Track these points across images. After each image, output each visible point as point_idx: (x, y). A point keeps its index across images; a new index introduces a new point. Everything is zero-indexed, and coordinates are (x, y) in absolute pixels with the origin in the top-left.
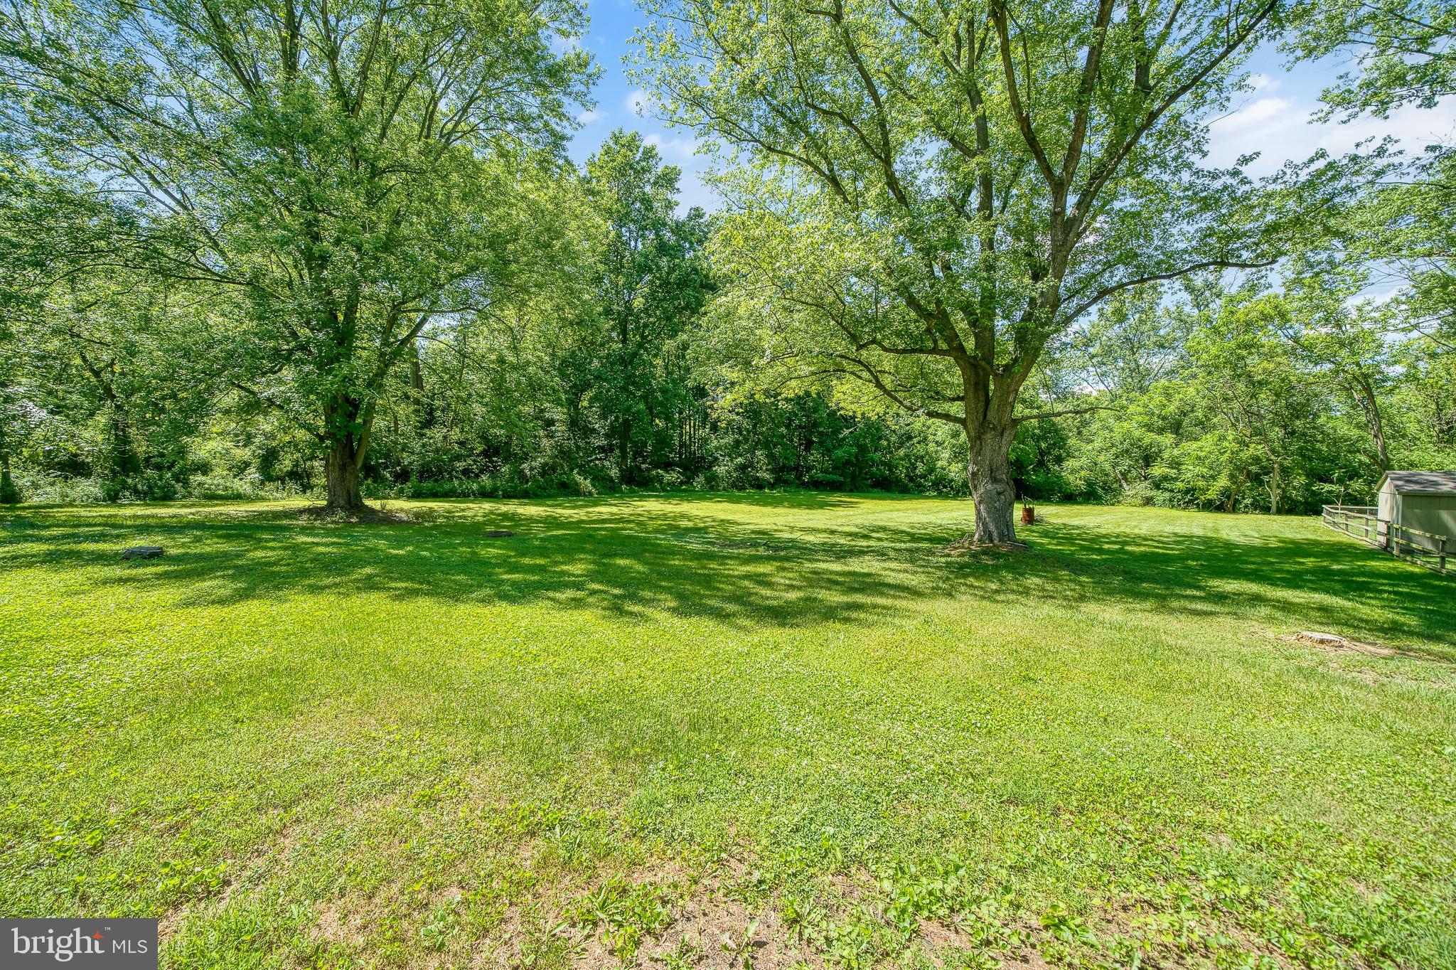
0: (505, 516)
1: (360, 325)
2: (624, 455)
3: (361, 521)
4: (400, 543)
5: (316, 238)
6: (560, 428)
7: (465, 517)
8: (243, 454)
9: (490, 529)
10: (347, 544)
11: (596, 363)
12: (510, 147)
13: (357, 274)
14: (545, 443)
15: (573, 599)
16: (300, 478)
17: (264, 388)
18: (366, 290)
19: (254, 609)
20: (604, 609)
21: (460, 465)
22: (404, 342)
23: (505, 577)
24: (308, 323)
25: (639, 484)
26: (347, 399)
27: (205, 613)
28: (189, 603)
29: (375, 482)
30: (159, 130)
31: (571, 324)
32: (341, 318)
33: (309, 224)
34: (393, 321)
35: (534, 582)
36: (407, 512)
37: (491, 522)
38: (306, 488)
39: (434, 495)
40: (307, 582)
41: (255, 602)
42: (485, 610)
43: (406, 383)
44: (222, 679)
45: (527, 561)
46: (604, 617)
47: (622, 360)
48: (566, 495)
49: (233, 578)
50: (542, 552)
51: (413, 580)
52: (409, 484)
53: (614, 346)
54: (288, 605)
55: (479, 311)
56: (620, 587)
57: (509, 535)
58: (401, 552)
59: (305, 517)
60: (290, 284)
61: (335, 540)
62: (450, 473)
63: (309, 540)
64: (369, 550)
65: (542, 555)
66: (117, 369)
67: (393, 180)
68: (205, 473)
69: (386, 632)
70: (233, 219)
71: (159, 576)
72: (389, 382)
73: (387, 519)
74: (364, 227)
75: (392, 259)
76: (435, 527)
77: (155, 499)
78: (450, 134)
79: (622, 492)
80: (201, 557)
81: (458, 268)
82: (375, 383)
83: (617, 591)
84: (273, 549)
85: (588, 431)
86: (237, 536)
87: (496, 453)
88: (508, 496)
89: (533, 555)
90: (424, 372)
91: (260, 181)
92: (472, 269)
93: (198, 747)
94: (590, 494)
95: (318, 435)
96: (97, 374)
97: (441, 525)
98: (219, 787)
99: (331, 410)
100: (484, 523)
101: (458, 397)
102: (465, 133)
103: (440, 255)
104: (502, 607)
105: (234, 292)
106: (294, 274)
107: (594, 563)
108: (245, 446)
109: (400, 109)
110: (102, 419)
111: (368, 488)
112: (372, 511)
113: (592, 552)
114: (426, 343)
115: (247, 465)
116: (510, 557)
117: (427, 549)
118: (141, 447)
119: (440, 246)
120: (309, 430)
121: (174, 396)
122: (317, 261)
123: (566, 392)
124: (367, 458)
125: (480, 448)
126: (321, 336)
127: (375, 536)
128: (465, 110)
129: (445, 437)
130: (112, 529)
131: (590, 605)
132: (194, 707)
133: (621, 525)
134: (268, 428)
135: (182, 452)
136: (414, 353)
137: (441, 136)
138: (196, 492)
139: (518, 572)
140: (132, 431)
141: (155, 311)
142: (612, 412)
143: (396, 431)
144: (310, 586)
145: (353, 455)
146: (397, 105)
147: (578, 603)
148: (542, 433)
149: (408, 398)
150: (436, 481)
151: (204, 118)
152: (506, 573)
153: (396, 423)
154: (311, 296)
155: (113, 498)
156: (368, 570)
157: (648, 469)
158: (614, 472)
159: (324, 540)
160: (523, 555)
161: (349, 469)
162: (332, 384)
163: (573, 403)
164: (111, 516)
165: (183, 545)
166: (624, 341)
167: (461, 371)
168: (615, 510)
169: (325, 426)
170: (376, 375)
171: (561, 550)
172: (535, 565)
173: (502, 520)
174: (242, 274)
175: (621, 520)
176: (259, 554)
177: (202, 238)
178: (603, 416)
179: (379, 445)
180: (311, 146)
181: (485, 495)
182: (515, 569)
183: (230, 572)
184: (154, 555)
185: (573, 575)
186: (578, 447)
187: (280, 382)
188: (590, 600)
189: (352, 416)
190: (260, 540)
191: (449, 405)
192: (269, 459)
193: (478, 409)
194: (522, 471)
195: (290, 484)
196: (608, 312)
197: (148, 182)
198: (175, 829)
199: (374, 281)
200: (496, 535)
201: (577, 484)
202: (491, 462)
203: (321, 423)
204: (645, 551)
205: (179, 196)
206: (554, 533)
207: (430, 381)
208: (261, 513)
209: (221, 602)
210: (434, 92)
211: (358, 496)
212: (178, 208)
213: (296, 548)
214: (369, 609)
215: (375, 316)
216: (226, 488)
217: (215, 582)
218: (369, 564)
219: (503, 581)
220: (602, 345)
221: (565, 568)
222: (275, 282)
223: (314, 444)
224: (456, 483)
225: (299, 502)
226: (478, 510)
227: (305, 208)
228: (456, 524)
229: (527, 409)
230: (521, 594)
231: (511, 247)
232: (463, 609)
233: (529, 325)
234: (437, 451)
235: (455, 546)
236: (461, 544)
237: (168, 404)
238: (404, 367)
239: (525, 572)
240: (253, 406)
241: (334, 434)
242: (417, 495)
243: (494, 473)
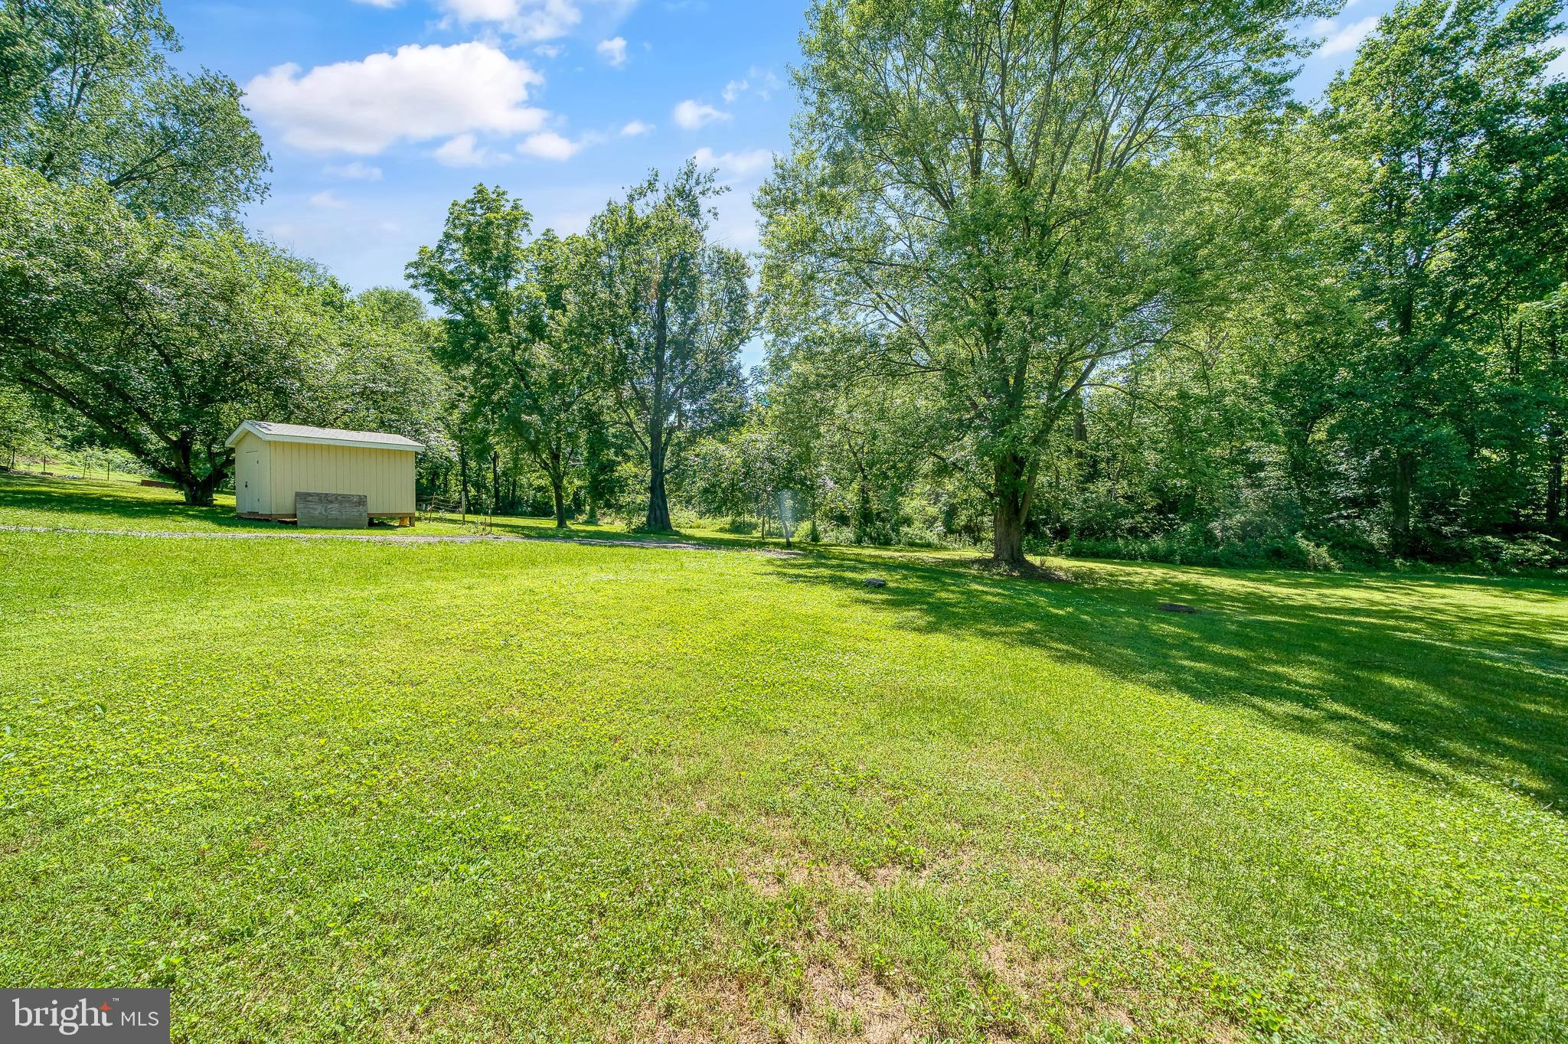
0: (1184, 587)
1: (1029, 383)
2: (1401, 509)
3: (1022, 576)
4: (1060, 603)
5: (994, 314)
6: (1272, 475)
7: (1131, 583)
8: (932, 511)
9: (1166, 601)
10: (1011, 597)
11: (1343, 373)
12: (1199, 132)
13: (1028, 336)
14: (1247, 493)
15: (1297, 718)
16: (973, 532)
17: (953, 454)
18: (1034, 349)
19: (939, 641)
20: (1357, 747)
21: (1126, 523)
22: (1068, 394)
23: (1185, 663)
24: (985, 392)
25: (1432, 559)
26: (1015, 458)
27: (909, 637)
28: (900, 627)
29: (1035, 538)
30: (893, 269)
31: (1297, 326)
32: (1012, 381)
33: (989, 303)
34: (1059, 374)
35: (1229, 679)
36: (1067, 570)
37: (1164, 592)
38: (977, 541)
39: (1095, 556)
40: (979, 626)
41: (942, 636)
42: (1161, 699)
43: (1068, 435)
44: (921, 693)
45: (1216, 648)
46: (1360, 761)
47: (1401, 361)
48: (1279, 568)
49: (927, 612)
50: (1241, 639)
51: (1074, 644)
52: (1069, 541)
53: (1384, 342)
54: (964, 644)
55: (1158, 342)
56: (1395, 722)
57: (1191, 611)
58: (1061, 612)
59: (976, 566)
60: (972, 362)
61: (1000, 591)
62: (1113, 531)
63: (980, 588)
64: (1030, 605)
65: (1241, 645)
66: (866, 450)
67: (1062, 232)
68: (909, 526)
69: (1047, 692)
70: (936, 318)
71: (884, 602)
72: (1053, 437)
73: (1044, 576)
74: (1035, 290)
75: (1061, 313)
76: (1096, 590)
77: (880, 544)
78: (1122, 155)
79: (1394, 569)
80: (907, 592)
81: (1132, 299)
82: (1040, 440)
83: (1386, 726)
84: (953, 592)
85: (1324, 476)
86: (929, 578)
87: (1173, 508)
88: (1188, 562)
89: (1228, 644)
90: (1088, 423)
91: (954, 281)
92: (1149, 295)
93: (907, 744)
94: (1327, 568)
95: (989, 493)
96: (855, 454)
97: (1102, 589)
98: (918, 782)
99: (1001, 469)
100: (1154, 593)
101: (1126, 445)
102: (1140, 145)
103: (1112, 291)
104: (1180, 700)
105: (933, 377)
106: (975, 351)
107: (1337, 672)
108: (935, 503)
109: (1070, 157)
110: (855, 486)
111: (1028, 543)
112: (1032, 566)
113: (1328, 655)
114: (1092, 391)
115: (935, 519)
116: (1192, 639)
117: (1087, 614)
118: (875, 506)
119: (1112, 282)
120: (983, 489)
121: (894, 467)
122: (992, 334)
123: (1284, 423)
124: (1030, 514)
125: (1152, 502)
126: (995, 402)
127: (1036, 592)
128: (1140, 120)
129: (1109, 491)
130: (859, 564)
131: (1329, 734)
132: (904, 711)
133: (1392, 622)
134: (950, 488)
135: (896, 508)
136: (1078, 403)
137: (1113, 162)
138: (903, 541)
139: (1205, 661)
140: (871, 494)
141: (887, 404)
142: (1375, 445)
143: (1057, 486)
144: (981, 631)
145: (1017, 511)
146: (1066, 154)
147: (1305, 726)
148: (1241, 481)
149: (1070, 451)
150: (1098, 539)
151: (918, 246)
152: (1187, 658)
153: (1057, 478)
154: (988, 367)
155: (859, 541)
156: (1030, 625)
157: (1457, 535)
158: (1378, 537)
159: (992, 590)
160: (1212, 640)
161: (1013, 525)
162: (1003, 445)
163: (1297, 437)
164: (858, 554)
165: (897, 581)
166: (1406, 329)
167: (1131, 415)
168: (1377, 596)
169: (996, 485)
170: (1041, 432)
171: (1271, 643)
172: (1231, 656)
173: (1179, 592)
174: (939, 362)
175: (1392, 614)
176: (944, 595)
177: (915, 341)
178: (1357, 451)
179: (1040, 501)
180: (992, 233)
181: (1156, 558)
182: (1199, 655)
183: (925, 607)
184: (879, 586)
185: (1297, 683)
186: (1306, 501)
187: (963, 448)
188: (1331, 726)
189: (1018, 474)
190: (944, 584)
191: (1114, 456)
192: (951, 513)
193: (1150, 456)
194: (1210, 531)
195: (965, 537)
196: (1370, 293)
197: (885, 310)
198: (894, 801)
199: (1043, 339)
200: (1172, 609)
201: (1301, 552)
202: (1166, 519)
203: (991, 482)
204: (1453, 672)
205: (901, 314)
206: (1262, 618)
207: (1095, 430)
208: (944, 560)
209: (918, 630)
210: (1104, 121)
211: (1020, 552)
212: (901, 323)
213: (970, 594)
214: (1033, 665)
215: (1042, 372)
216: (921, 539)
217: (915, 614)
218: (1031, 619)
219: (1183, 667)
220: (1357, 344)
221: (1281, 669)
222: (962, 362)
223: (986, 501)
224: (1121, 542)
225: (972, 553)
226: (1147, 576)
227: (985, 291)
228: (1120, 590)
229: (1219, 452)
230: (1206, 689)
231: (1203, 252)
232: (1131, 690)
233: (1225, 344)
234: (1100, 506)
235: (1120, 615)
236: (1128, 614)
237: (890, 473)
238: (1068, 420)
239: (1215, 663)
240: (944, 470)
241: (1002, 491)
242: (1077, 554)
243: (1169, 534)
